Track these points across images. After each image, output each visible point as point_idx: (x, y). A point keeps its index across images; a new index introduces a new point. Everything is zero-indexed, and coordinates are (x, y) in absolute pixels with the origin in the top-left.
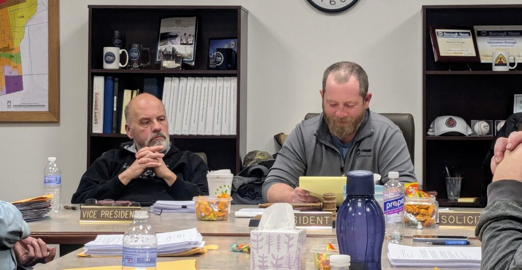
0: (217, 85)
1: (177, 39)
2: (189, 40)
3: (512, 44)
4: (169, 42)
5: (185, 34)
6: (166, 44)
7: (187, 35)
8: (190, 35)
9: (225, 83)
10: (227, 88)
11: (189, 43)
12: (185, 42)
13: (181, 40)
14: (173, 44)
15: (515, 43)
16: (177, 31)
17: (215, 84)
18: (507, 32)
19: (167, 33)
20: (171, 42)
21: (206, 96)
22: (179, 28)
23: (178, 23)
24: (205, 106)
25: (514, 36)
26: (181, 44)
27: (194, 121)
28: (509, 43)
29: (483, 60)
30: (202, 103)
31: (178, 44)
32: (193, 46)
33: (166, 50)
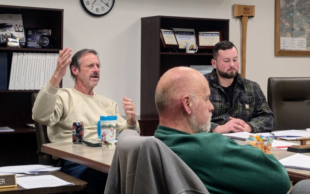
0: (47, 58)
1: (12, 28)
2: (20, 29)
3: (189, 39)
4: (7, 30)
5: (16, 25)
6: (5, 31)
7: (18, 25)
8: (20, 26)
9: (51, 57)
10: (53, 60)
11: (20, 31)
12: (18, 30)
13: (15, 29)
14: (10, 31)
15: (190, 38)
16: (11, 22)
17: (45, 57)
18: (186, 32)
19: (5, 24)
20: (8, 29)
21: (40, 65)
22: (12, 21)
23: (10, 17)
24: (39, 71)
25: (189, 34)
26: (16, 31)
27: (33, 81)
28: (187, 38)
29: (180, 47)
30: (37, 70)
31: (14, 31)
32: (23, 32)
33: (6, 34)
